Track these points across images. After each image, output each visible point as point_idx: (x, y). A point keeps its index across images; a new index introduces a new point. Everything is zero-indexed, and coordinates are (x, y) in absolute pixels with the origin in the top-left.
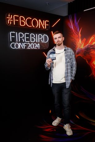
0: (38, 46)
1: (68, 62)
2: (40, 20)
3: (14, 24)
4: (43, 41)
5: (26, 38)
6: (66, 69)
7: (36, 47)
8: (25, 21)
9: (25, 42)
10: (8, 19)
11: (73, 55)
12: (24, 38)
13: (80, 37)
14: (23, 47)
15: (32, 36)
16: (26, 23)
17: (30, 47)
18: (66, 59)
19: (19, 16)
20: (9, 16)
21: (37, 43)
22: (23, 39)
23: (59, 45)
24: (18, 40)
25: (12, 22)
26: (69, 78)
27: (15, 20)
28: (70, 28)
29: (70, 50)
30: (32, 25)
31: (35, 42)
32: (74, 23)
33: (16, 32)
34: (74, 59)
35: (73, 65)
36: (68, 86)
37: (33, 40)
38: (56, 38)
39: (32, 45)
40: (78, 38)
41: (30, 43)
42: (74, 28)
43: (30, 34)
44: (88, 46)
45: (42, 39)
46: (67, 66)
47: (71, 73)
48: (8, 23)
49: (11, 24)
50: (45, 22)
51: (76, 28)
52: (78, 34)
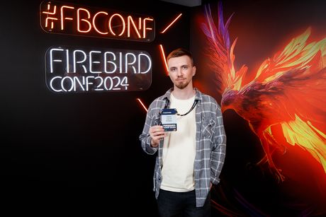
0: (124, 83)
1: (205, 135)
2: (130, 17)
3: (62, 29)
4: (137, 71)
5: (93, 65)
6: (197, 153)
7: (119, 86)
8: (91, 20)
9: (89, 74)
10: (46, 16)
11: (217, 115)
12: (86, 64)
13: (232, 62)
14: (85, 86)
15: (110, 57)
16: (92, 25)
17: (102, 87)
18: (199, 127)
19: (76, 8)
20: (49, 8)
21: (122, 76)
22: (84, 66)
23: (182, 87)
24: (71, 69)
25: (57, 24)
26: (206, 179)
27: (64, 17)
28: (206, 37)
29: (210, 102)
30: (108, 31)
31: (117, 73)
33: (65, 48)
34: (221, 126)
35: (217, 143)
36: (200, 200)
37: (110, 67)
38: (174, 69)
39: (108, 80)
40: (228, 63)
41: (104, 75)
42: (216, 37)
43: (103, 53)
44: (253, 86)
45: (133, 65)
46: (200, 146)
47: (212, 164)
48: (46, 26)
49: (52, 27)
50: (143, 22)
51: (222, 39)
52: (227, 54)
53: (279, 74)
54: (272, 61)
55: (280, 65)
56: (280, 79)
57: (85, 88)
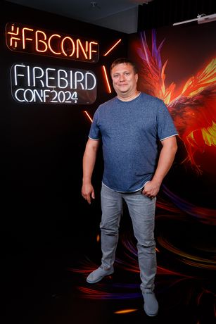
0: (74, 97)
2: (78, 41)
3: (24, 48)
4: (85, 87)
5: (49, 80)
7: (70, 100)
8: (47, 42)
9: (46, 88)
10: (10, 36)
12: (44, 79)
13: (163, 80)
14: (42, 98)
15: (62, 75)
16: (48, 46)
17: (57, 99)
19: (35, 31)
20: (13, 29)
21: (72, 91)
22: (41, 81)
24: (32, 83)
25: (20, 43)
27: (25, 38)
28: (142, 60)
30: (61, 51)
31: (68, 89)
32: (150, 49)
33: (26, 65)
37: (63, 83)
39: (61, 95)
40: (159, 82)
41: (58, 90)
42: (150, 60)
43: (57, 71)
44: (179, 100)
45: (81, 82)
48: (11, 45)
49: (16, 46)
50: (89, 45)
51: (155, 61)
52: (159, 74)
53: (201, 89)
54: (195, 79)
55: (201, 82)
56: (202, 93)
57: (43, 100)
